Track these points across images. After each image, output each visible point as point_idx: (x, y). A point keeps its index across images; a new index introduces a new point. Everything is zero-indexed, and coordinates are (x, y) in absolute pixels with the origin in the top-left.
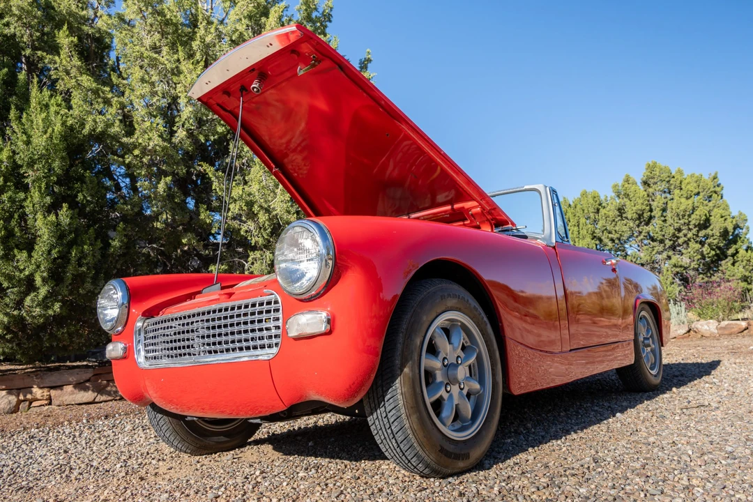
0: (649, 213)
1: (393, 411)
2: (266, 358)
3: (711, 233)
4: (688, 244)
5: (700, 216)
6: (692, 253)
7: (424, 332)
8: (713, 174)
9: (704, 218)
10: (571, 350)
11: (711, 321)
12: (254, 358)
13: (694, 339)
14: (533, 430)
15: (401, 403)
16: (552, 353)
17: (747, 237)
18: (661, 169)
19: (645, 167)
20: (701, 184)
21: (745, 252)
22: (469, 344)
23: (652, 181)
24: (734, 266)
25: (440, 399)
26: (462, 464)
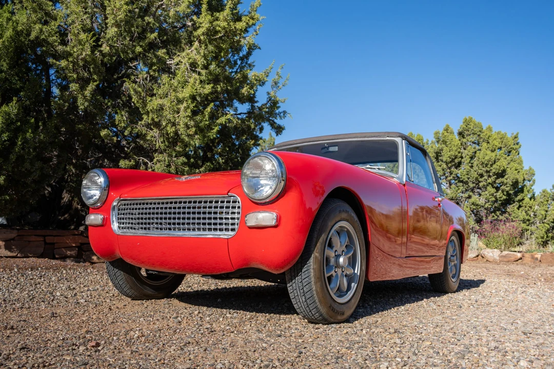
0: (460, 159)
1: (307, 279)
2: (226, 237)
3: (505, 181)
4: (486, 188)
5: (500, 166)
6: (488, 195)
7: (328, 232)
8: (515, 134)
9: (502, 168)
10: (406, 257)
11: (496, 250)
12: (217, 237)
13: (481, 262)
15: (312, 274)
16: (395, 257)
17: (532, 188)
18: (475, 124)
19: (463, 121)
20: (504, 141)
21: (529, 199)
22: (349, 244)
23: (466, 133)
24: (519, 210)
25: (332, 275)
26: (340, 318)
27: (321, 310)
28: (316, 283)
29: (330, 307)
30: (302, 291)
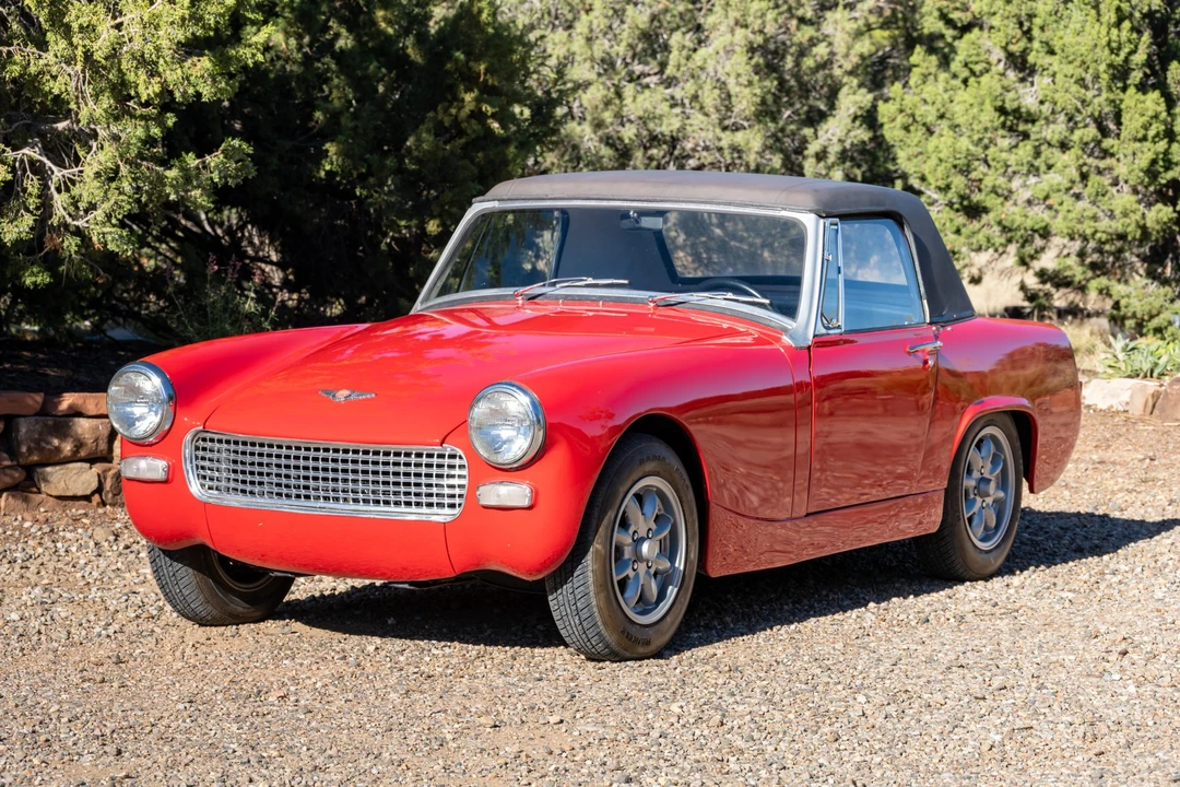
1: (582, 588)
2: (440, 519)
7: (619, 503)
10: (808, 515)
12: (423, 517)
14: (732, 626)
15: (591, 580)
16: (774, 520)
22: (663, 512)
25: (627, 577)
26: (641, 650)
27: (608, 638)
28: (597, 594)
29: (623, 632)
30: (574, 608)
